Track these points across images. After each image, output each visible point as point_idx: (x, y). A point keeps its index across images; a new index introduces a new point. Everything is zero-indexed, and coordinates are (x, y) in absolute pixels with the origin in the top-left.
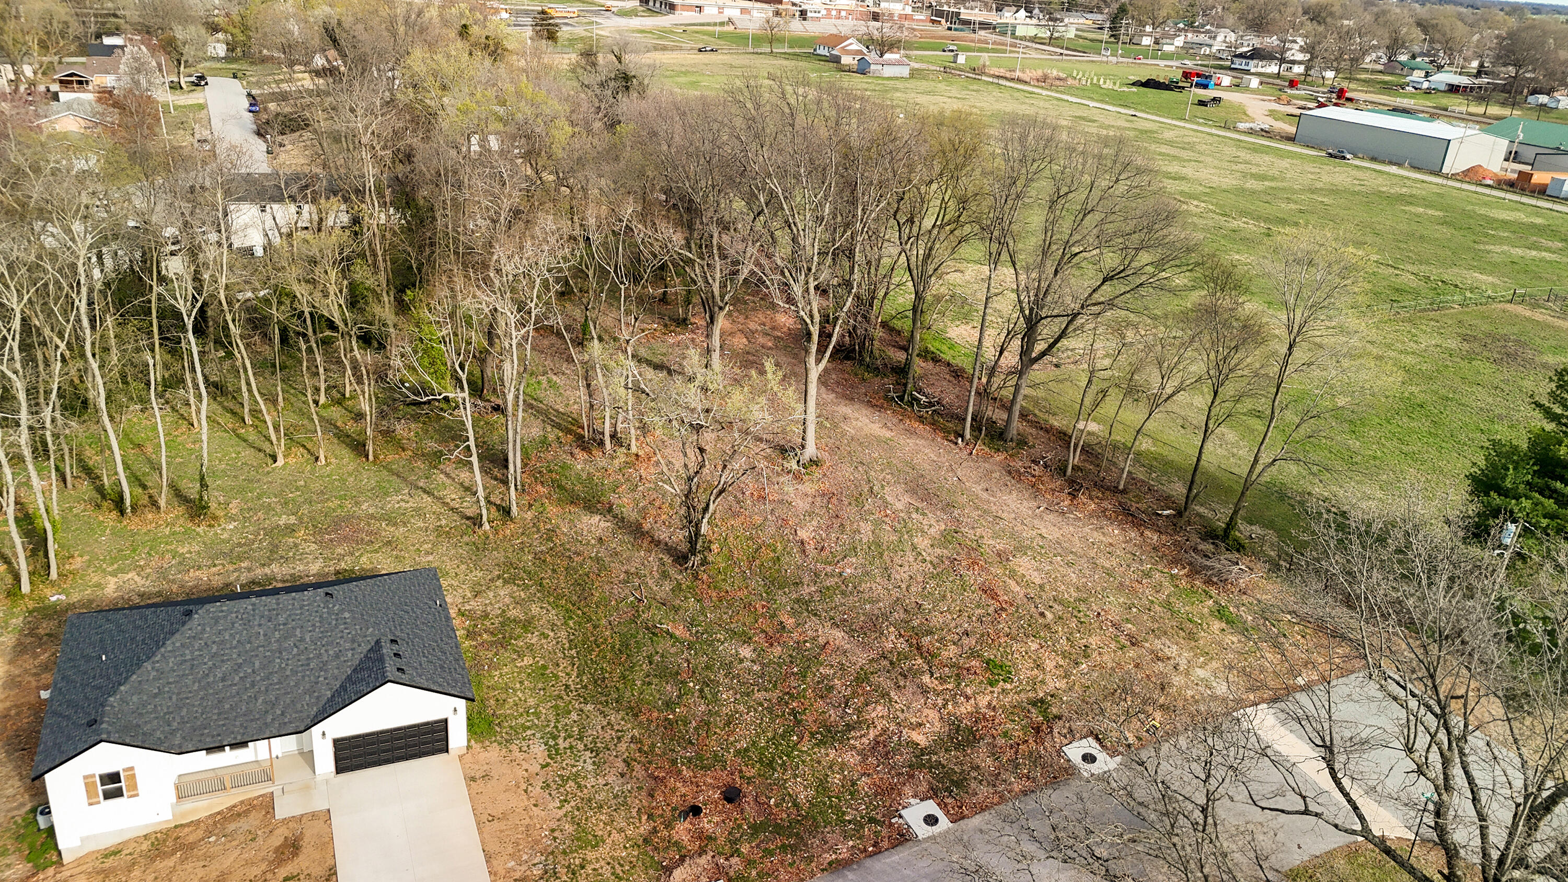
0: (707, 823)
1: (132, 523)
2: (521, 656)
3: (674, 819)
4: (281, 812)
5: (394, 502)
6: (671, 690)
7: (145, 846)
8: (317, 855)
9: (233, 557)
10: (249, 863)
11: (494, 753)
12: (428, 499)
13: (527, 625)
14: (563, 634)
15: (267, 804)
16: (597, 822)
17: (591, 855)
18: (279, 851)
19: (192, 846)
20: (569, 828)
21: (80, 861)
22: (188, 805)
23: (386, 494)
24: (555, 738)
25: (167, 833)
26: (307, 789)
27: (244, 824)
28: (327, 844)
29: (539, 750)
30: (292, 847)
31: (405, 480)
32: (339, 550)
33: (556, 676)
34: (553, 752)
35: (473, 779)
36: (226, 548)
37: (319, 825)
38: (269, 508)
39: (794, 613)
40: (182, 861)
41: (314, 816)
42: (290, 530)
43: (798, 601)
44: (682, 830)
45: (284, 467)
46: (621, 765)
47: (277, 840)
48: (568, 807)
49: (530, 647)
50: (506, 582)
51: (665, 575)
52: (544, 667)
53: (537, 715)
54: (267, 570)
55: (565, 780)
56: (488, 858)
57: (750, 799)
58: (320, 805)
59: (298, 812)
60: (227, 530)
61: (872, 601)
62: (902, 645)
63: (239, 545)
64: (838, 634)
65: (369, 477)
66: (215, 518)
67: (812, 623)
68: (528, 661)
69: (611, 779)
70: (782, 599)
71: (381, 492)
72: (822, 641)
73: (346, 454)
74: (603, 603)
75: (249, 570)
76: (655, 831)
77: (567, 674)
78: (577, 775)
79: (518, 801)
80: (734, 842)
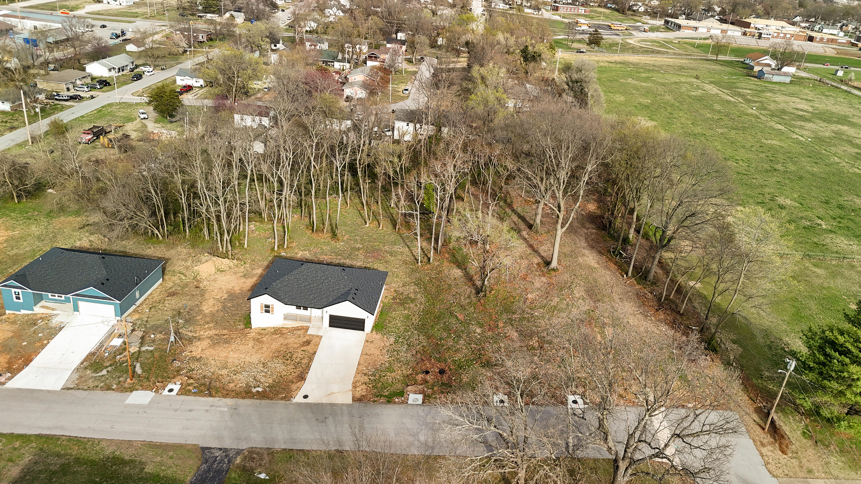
0: (428, 377)
1: (314, 236)
2: (405, 310)
3: (420, 373)
4: (310, 332)
5: (396, 248)
6: (445, 334)
7: (272, 330)
8: (313, 347)
9: (337, 254)
10: (295, 343)
11: (379, 336)
12: (407, 249)
13: (413, 300)
14: (422, 307)
15: (307, 329)
16: (396, 366)
17: (389, 374)
18: (304, 342)
19: (283, 334)
20: (387, 365)
21: (256, 329)
22: (286, 322)
23: (395, 245)
24: (399, 337)
25: (279, 328)
26: (319, 328)
27: (299, 332)
28: (317, 345)
29: (392, 339)
30: (308, 343)
31: (404, 241)
32: (370, 260)
33: (412, 319)
34: (396, 342)
35: (367, 341)
36: (337, 250)
37: (318, 339)
38: (356, 240)
39: (505, 323)
40: (280, 337)
41: (318, 336)
42: (359, 249)
43: (510, 319)
44: (420, 377)
45: (368, 228)
46: (414, 352)
47: (305, 340)
48: (390, 359)
49: (409, 308)
50: (415, 284)
51: (469, 297)
52: (410, 315)
53: (398, 329)
54: (345, 261)
55: (394, 351)
56: (359, 364)
57: (447, 375)
58: (320, 334)
59: (313, 334)
60: (340, 245)
61: (537, 327)
62: (536, 345)
63: (341, 251)
64: (516, 334)
65: (393, 237)
66: (338, 240)
67: (509, 328)
68: (406, 312)
69: (408, 355)
70: (504, 316)
71: (394, 243)
72: (507, 335)
73: (390, 226)
74: (442, 301)
75: (340, 259)
76: (412, 374)
77: (416, 320)
78: (399, 351)
79: (378, 352)
80: (433, 386)
